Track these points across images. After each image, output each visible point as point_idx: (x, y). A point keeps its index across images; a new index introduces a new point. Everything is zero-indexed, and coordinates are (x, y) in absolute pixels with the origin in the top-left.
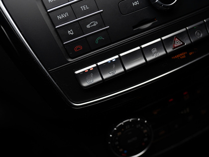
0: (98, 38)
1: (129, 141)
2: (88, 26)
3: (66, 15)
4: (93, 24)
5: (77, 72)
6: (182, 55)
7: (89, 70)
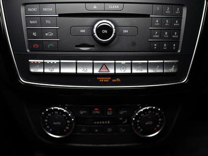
0: (50, 45)
1: (54, 123)
2: (46, 34)
3: (35, 22)
4: (50, 34)
5: (30, 61)
6: (107, 80)
7: (34, 62)
